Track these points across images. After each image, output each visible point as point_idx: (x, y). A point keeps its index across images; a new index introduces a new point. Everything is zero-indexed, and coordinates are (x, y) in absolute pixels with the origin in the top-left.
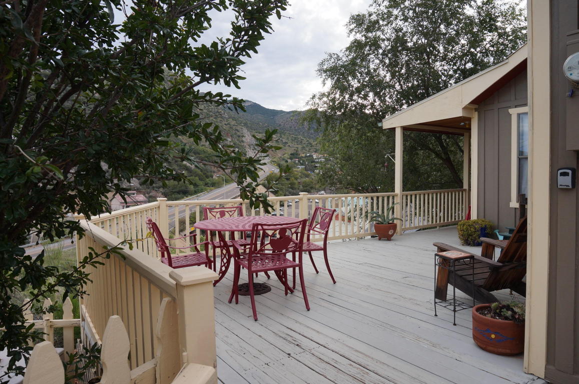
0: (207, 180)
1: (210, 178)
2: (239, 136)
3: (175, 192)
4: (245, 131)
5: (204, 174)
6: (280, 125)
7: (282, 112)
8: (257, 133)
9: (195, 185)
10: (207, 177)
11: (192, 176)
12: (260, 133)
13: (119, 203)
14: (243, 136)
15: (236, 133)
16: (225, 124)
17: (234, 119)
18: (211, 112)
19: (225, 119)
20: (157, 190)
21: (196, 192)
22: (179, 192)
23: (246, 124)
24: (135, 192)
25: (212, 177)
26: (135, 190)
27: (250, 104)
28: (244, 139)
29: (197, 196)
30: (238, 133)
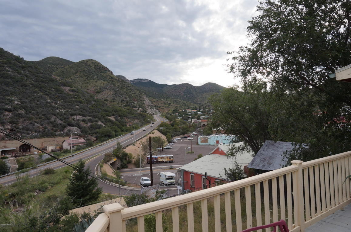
0: (123, 128)
1: (125, 127)
2: (141, 101)
3: (104, 136)
4: (145, 97)
5: (121, 124)
6: (166, 93)
7: (167, 85)
8: (152, 98)
9: (116, 131)
10: (123, 126)
11: (113, 125)
12: (154, 98)
13: (68, 144)
14: (144, 101)
15: (139, 99)
16: (133, 94)
17: (138, 90)
18: (124, 86)
19: (133, 91)
20: (92, 135)
21: (116, 136)
22: (105, 136)
23: (145, 93)
24: (78, 137)
25: (126, 126)
26: (78, 136)
27: (147, 81)
28: (144, 102)
29: (117, 138)
30: (141, 99)
